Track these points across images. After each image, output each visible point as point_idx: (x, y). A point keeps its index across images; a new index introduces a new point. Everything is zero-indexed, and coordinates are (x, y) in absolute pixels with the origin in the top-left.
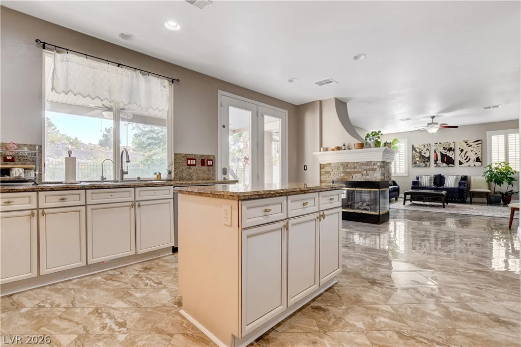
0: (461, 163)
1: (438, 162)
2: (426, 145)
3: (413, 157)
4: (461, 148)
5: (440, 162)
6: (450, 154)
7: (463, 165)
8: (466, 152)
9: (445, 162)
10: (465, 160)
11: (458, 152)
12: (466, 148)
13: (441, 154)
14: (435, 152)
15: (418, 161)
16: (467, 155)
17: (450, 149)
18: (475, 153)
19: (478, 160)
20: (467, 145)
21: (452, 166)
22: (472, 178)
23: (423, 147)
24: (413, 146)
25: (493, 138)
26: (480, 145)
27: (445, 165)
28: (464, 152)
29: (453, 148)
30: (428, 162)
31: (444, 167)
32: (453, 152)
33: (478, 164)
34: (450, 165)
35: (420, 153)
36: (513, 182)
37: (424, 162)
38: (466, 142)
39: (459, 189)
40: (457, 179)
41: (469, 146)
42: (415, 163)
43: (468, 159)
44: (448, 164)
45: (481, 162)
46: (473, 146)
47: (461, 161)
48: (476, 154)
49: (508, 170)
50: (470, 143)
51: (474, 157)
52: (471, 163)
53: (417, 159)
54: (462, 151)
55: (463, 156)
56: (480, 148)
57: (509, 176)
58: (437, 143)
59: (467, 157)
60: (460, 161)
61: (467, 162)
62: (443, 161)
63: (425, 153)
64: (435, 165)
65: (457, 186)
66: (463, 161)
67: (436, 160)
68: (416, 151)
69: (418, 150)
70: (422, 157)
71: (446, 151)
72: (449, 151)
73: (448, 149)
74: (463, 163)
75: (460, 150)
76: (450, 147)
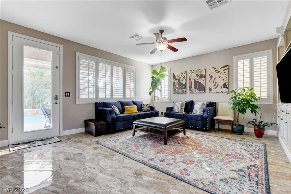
0: (210, 90)
1: (192, 89)
2: (183, 73)
3: (174, 85)
4: (211, 74)
5: (194, 89)
6: (202, 81)
7: (212, 91)
8: (215, 78)
9: (197, 89)
10: (214, 86)
11: (208, 78)
12: (215, 74)
13: (195, 80)
14: (190, 79)
15: (177, 88)
16: (216, 81)
17: (202, 76)
18: (222, 79)
19: (225, 86)
20: (216, 71)
21: (203, 93)
22: (220, 104)
23: (180, 74)
24: (173, 74)
26: (227, 71)
27: (197, 91)
28: (213, 78)
29: (204, 74)
30: (184, 89)
31: (197, 93)
32: (204, 79)
33: (225, 90)
34: (201, 91)
35: (179, 80)
36: (256, 110)
37: (182, 89)
38: (215, 69)
39: (202, 117)
40: (202, 105)
41: (217, 72)
42: (175, 90)
43: (216, 86)
44: (200, 91)
45: (228, 88)
46: (221, 72)
47: (211, 88)
48: (223, 80)
49: (252, 96)
50: (218, 69)
51: (221, 83)
52: (219, 89)
53: (177, 86)
54: (211, 77)
55: (212, 83)
56: (227, 73)
57: (252, 103)
58: (191, 71)
59: (216, 83)
60: (209, 87)
61: (215, 88)
62: (196, 88)
63: (182, 81)
64: (190, 92)
65: (201, 113)
66: (212, 87)
67: (191, 87)
68: (176, 79)
69: (177, 77)
70: (180, 84)
71: (199, 78)
72: (201, 78)
73: (200, 76)
74: (212, 89)
75: (210, 76)
76: (201, 74)
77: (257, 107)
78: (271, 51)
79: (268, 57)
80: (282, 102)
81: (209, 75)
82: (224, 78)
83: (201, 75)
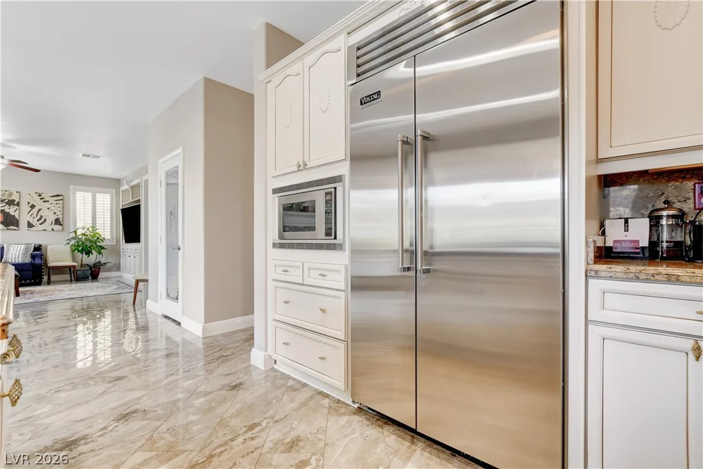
0: (30, 225)
4: (32, 203)
6: (11, 210)
7: (33, 229)
8: (40, 210)
10: (38, 220)
11: (25, 208)
12: (39, 204)
16: (41, 213)
17: (11, 203)
18: (53, 212)
19: (57, 222)
20: (41, 199)
21: (14, 230)
22: (49, 247)
25: (77, 195)
26: (61, 202)
28: (36, 209)
29: (17, 200)
32: (16, 207)
33: (57, 227)
34: (11, 227)
36: (102, 251)
38: (40, 195)
39: (31, 264)
40: (27, 249)
41: (44, 202)
43: (43, 221)
44: (6, 226)
45: (61, 225)
46: (50, 202)
47: (31, 222)
48: (55, 213)
49: (97, 237)
50: (46, 196)
51: (52, 218)
52: (47, 226)
54: (33, 207)
55: (35, 215)
56: (61, 206)
57: (99, 244)
59: (42, 216)
60: (29, 222)
61: (40, 224)
65: (28, 260)
66: (34, 222)
71: (4, 204)
72: (10, 206)
73: (7, 201)
74: (34, 225)
75: (30, 205)
76: (11, 199)
77: (103, 248)
78: (114, 191)
79: (112, 196)
80: (126, 242)
81: (29, 203)
82: (55, 211)
83: (9, 200)
